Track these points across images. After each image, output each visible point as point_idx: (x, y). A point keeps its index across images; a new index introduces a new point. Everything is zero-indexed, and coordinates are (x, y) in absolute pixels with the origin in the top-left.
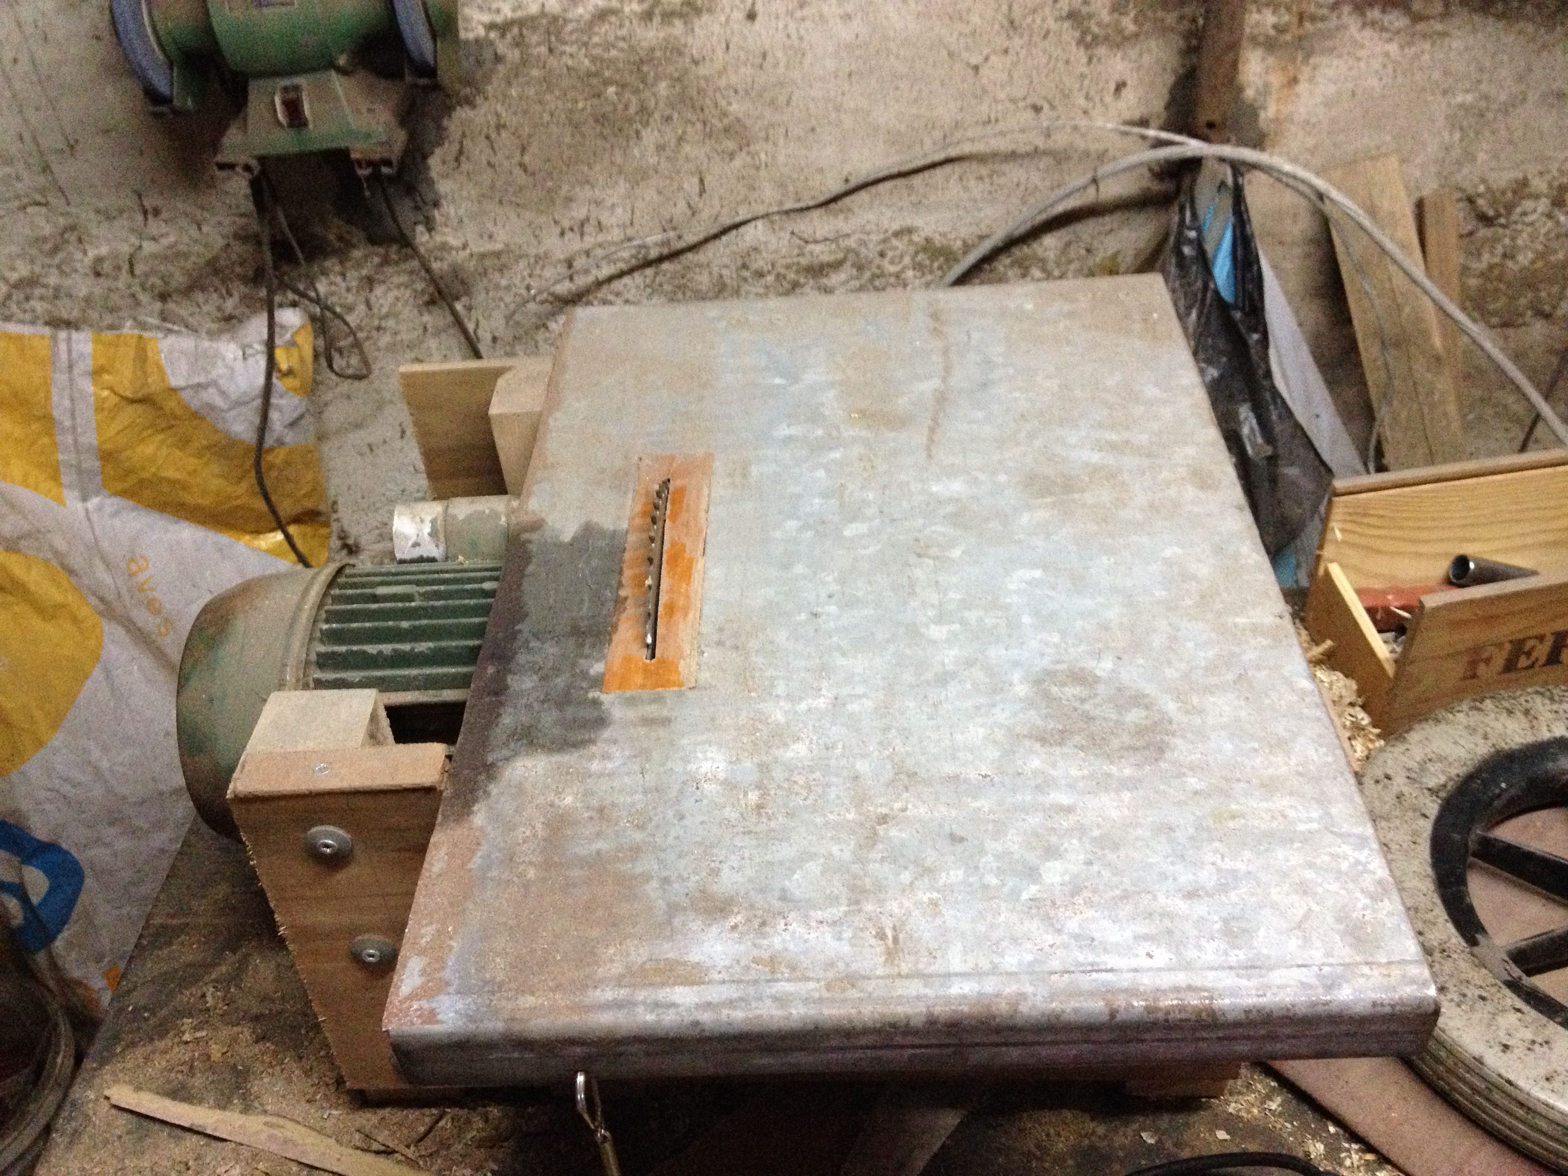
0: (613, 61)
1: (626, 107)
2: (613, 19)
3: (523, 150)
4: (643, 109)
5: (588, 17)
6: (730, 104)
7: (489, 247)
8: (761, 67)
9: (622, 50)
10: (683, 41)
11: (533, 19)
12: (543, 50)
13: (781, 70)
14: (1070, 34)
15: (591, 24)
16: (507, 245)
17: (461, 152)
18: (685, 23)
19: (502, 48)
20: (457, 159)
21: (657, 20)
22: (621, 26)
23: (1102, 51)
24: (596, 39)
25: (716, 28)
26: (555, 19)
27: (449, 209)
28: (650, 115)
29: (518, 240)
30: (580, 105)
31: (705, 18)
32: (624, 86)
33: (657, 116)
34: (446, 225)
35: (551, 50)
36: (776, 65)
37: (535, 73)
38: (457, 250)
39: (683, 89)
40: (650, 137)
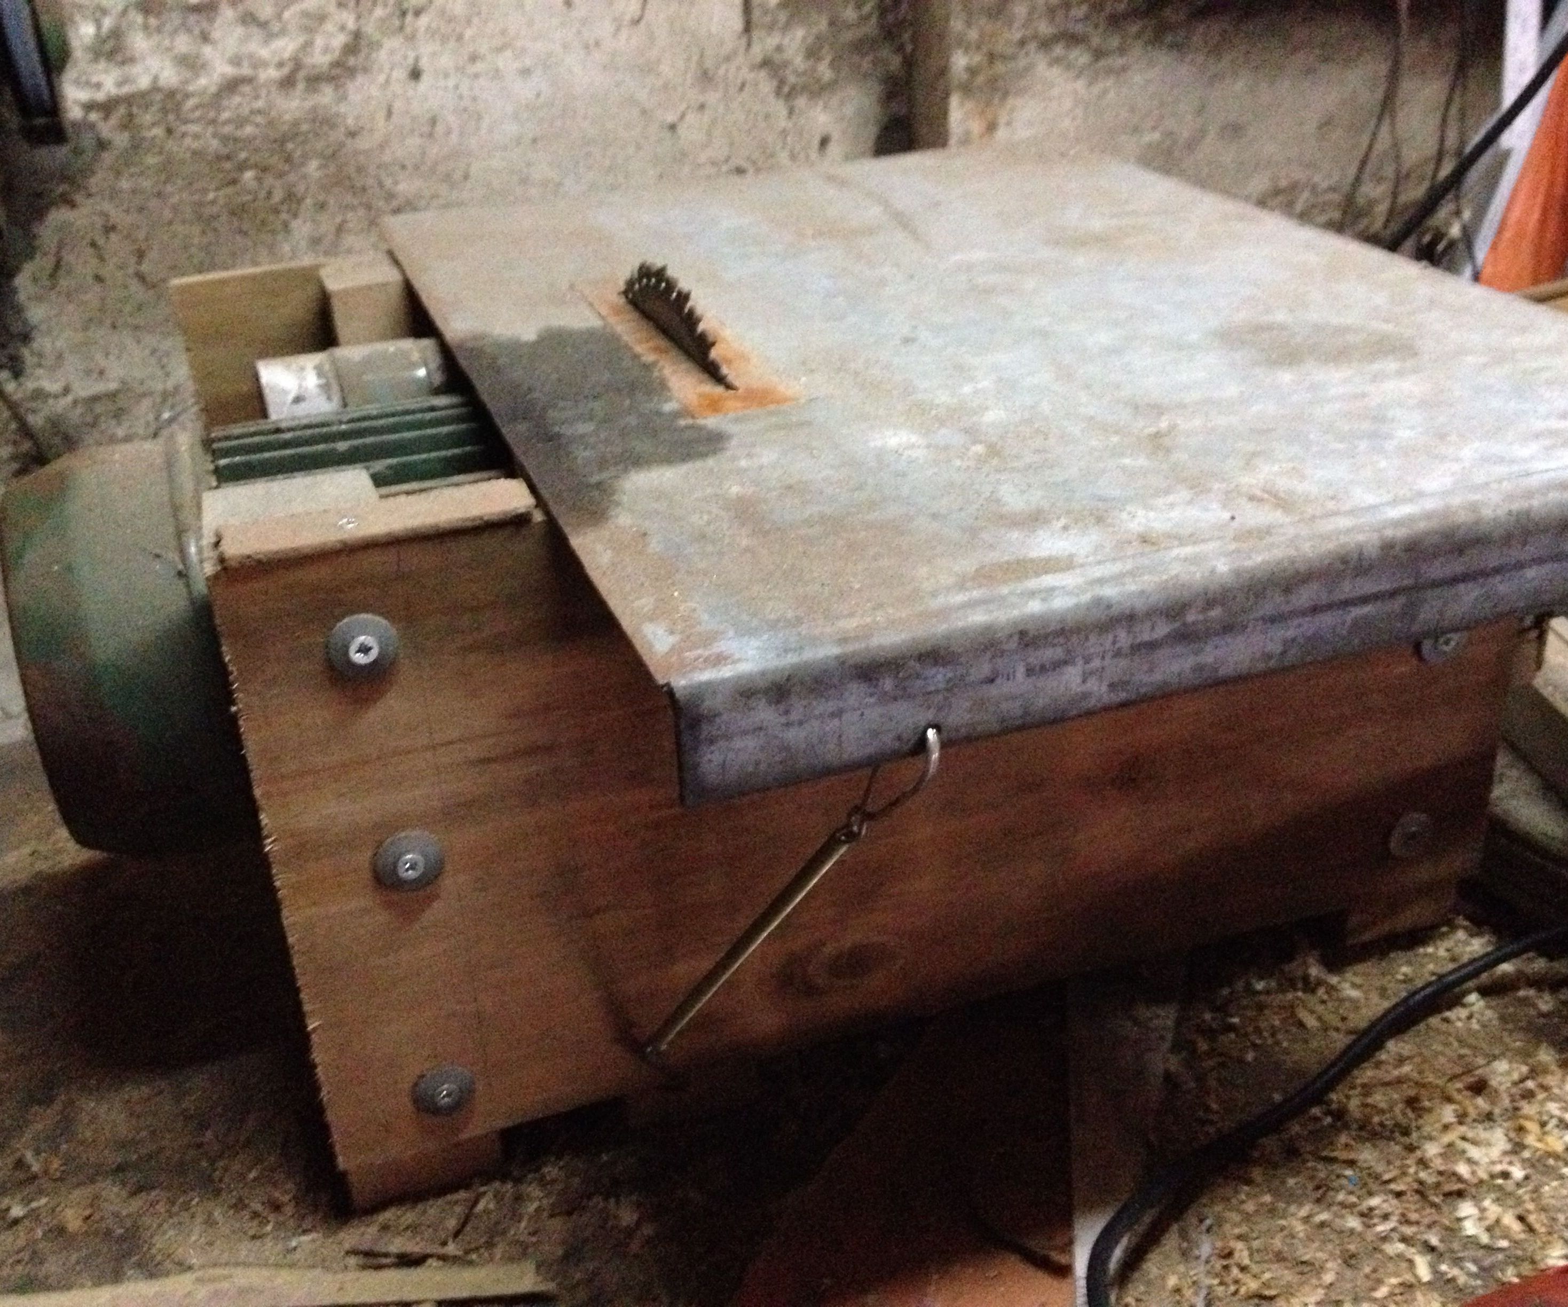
0: (250, 140)
1: (269, 193)
2: (246, 89)
3: (140, 255)
4: (291, 197)
5: (213, 89)
6: (396, 183)
7: (99, 387)
8: (431, 135)
9: (257, 125)
10: (334, 109)
11: (143, 95)
12: (158, 131)
13: (454, 138)
14: (766, 86)
15: (218, 95)
16: (123, 382)
17: (58, 266)
18: (337, 88)
19: (106, 129)
20: (53, 275)
21: (301, 86)
22: (257, 97)
23: (801, 102)
24: (225, 115)
25: (374, 91)
26: (171, 94)
27: (42, 342)
28: (300, 201)
29: (138, 374)
30: (211, 196)
31: (360, 79)
32: (265, 170)
33: (309, 201)
34: (40, 365)
35: (169, 131)
36: (448, 132)
37: (151, 160)
38: (56, 397)
39: (340, 168)
40: (302, 228)
